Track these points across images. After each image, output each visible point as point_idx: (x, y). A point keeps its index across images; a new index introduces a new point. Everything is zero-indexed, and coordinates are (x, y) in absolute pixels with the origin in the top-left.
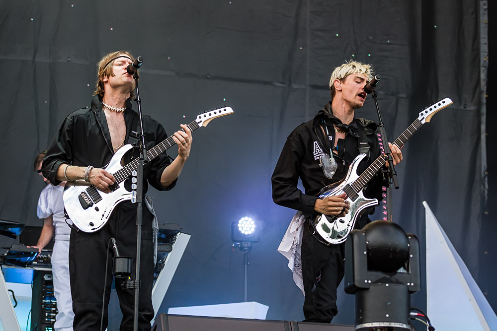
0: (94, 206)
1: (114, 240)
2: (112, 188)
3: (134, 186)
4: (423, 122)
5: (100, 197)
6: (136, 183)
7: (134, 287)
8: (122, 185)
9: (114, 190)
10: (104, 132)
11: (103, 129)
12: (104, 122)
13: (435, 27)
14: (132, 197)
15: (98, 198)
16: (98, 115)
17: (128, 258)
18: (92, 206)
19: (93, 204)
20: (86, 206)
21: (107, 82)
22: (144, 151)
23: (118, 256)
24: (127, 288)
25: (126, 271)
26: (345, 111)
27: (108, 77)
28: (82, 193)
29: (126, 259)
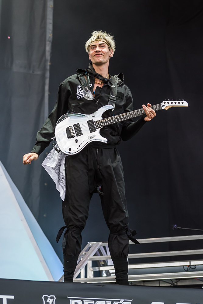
4: (163, 108)
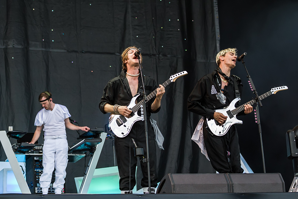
0: (124, 124)
1: (133, 140)
2: (132, 115)
3: (142, 113)
5: (126, 120)
6: (143, 111)
7: (147, 161)
8: (136, 113)
9: (133, 116)
10: (127, 89)
11: (127, 87)
12: (127, 84)
13: (193, 21)
14: (142, 118)
15: (125, 121)
16: (124, 80)
17: (142, 148)
18: (122, 125)
19: (123, 123)
20: (119, 125)
21: (127, 63)
22: (145, 95)
23: (136, 147)
24: (143, 162)
25: (142, 154)
26: (226, 71)
27: (127, 61)
28: (118, 118)
29: (141, 148)
